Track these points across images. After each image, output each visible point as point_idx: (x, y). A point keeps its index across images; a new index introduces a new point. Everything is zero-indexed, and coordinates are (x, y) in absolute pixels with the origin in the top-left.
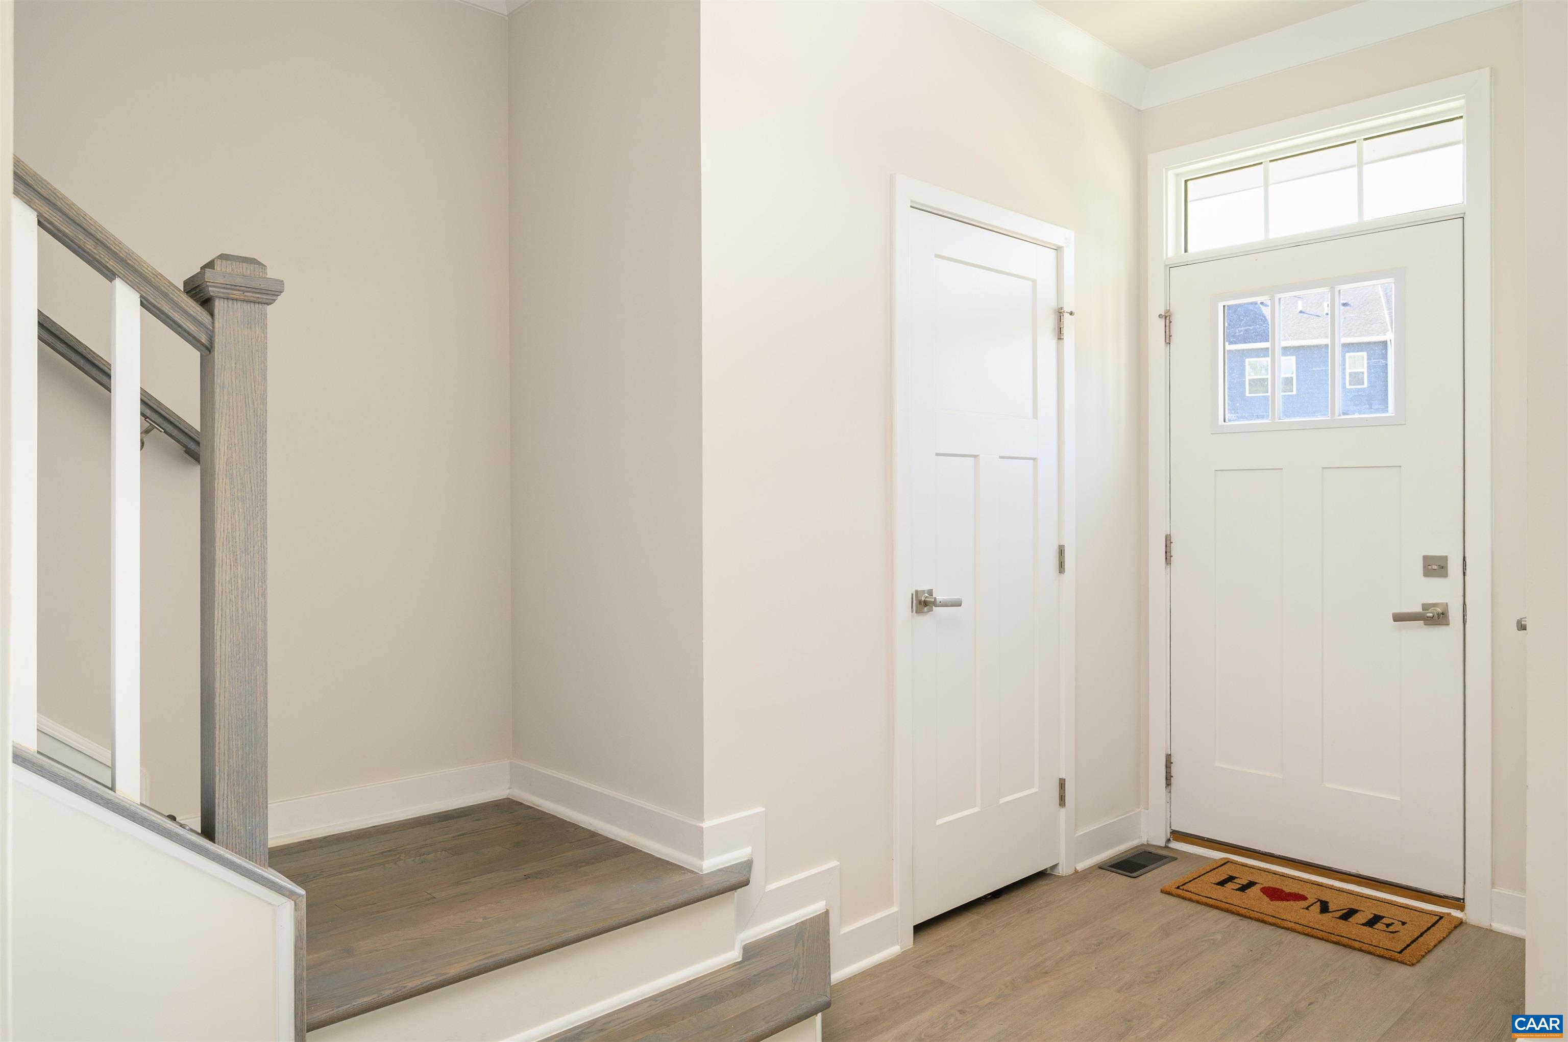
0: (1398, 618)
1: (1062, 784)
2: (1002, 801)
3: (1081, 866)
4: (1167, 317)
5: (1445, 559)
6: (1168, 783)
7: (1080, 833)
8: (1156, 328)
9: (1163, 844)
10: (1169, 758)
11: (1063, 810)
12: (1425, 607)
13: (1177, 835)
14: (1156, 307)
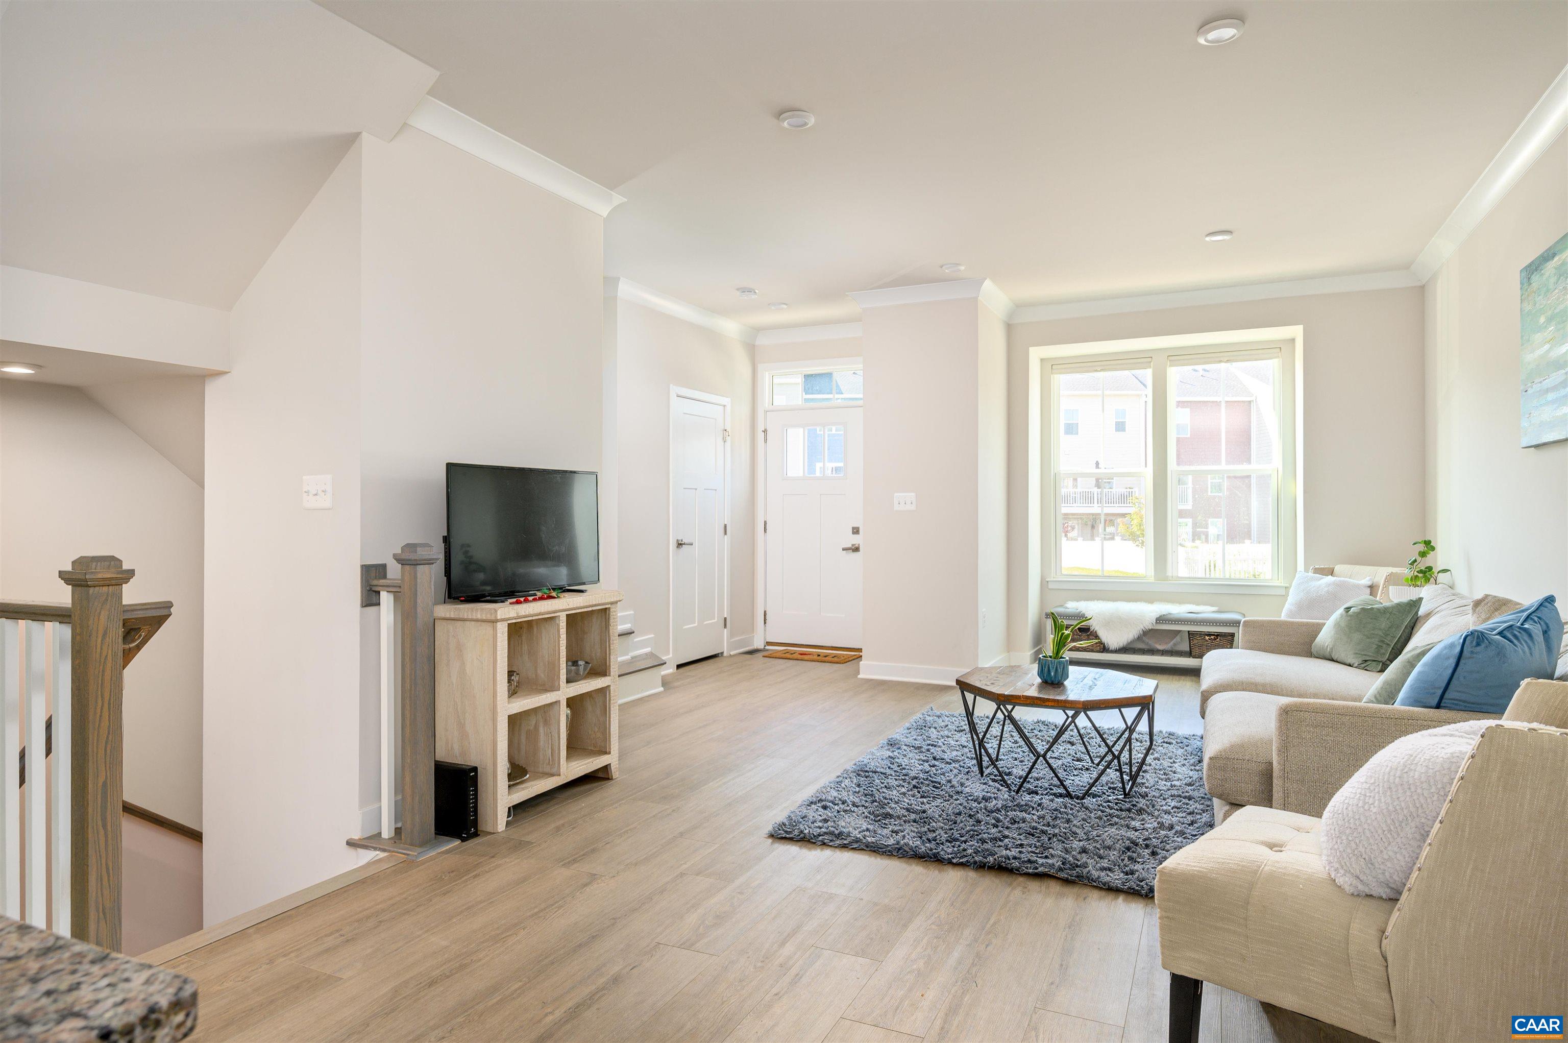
0: (844, 549)
1: (725, 619)
2: (705, 623)
3: (732, 653)
4: (765, 431)
5: (858, 528)
6: (765, 623)
7: (733, 640)
8: (761, 436)
9: (762, 647)
10: (765, 612)
11: (725, 630)
12: (853, 545)
13: (769, 643)
14: (760, 428)
